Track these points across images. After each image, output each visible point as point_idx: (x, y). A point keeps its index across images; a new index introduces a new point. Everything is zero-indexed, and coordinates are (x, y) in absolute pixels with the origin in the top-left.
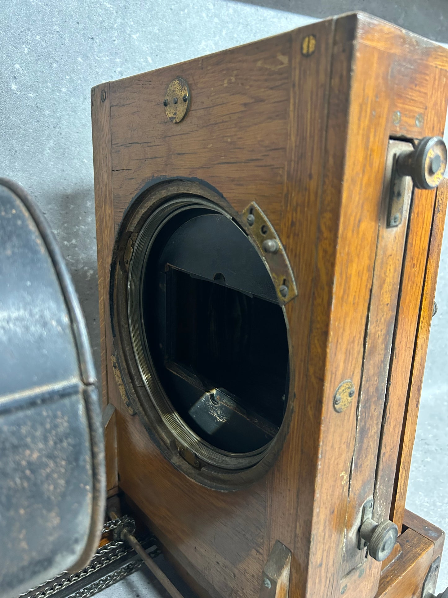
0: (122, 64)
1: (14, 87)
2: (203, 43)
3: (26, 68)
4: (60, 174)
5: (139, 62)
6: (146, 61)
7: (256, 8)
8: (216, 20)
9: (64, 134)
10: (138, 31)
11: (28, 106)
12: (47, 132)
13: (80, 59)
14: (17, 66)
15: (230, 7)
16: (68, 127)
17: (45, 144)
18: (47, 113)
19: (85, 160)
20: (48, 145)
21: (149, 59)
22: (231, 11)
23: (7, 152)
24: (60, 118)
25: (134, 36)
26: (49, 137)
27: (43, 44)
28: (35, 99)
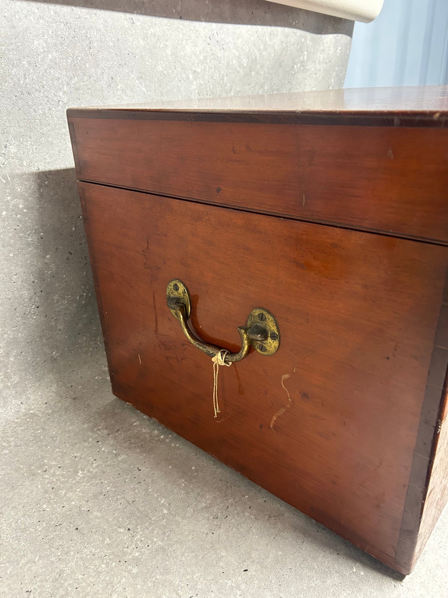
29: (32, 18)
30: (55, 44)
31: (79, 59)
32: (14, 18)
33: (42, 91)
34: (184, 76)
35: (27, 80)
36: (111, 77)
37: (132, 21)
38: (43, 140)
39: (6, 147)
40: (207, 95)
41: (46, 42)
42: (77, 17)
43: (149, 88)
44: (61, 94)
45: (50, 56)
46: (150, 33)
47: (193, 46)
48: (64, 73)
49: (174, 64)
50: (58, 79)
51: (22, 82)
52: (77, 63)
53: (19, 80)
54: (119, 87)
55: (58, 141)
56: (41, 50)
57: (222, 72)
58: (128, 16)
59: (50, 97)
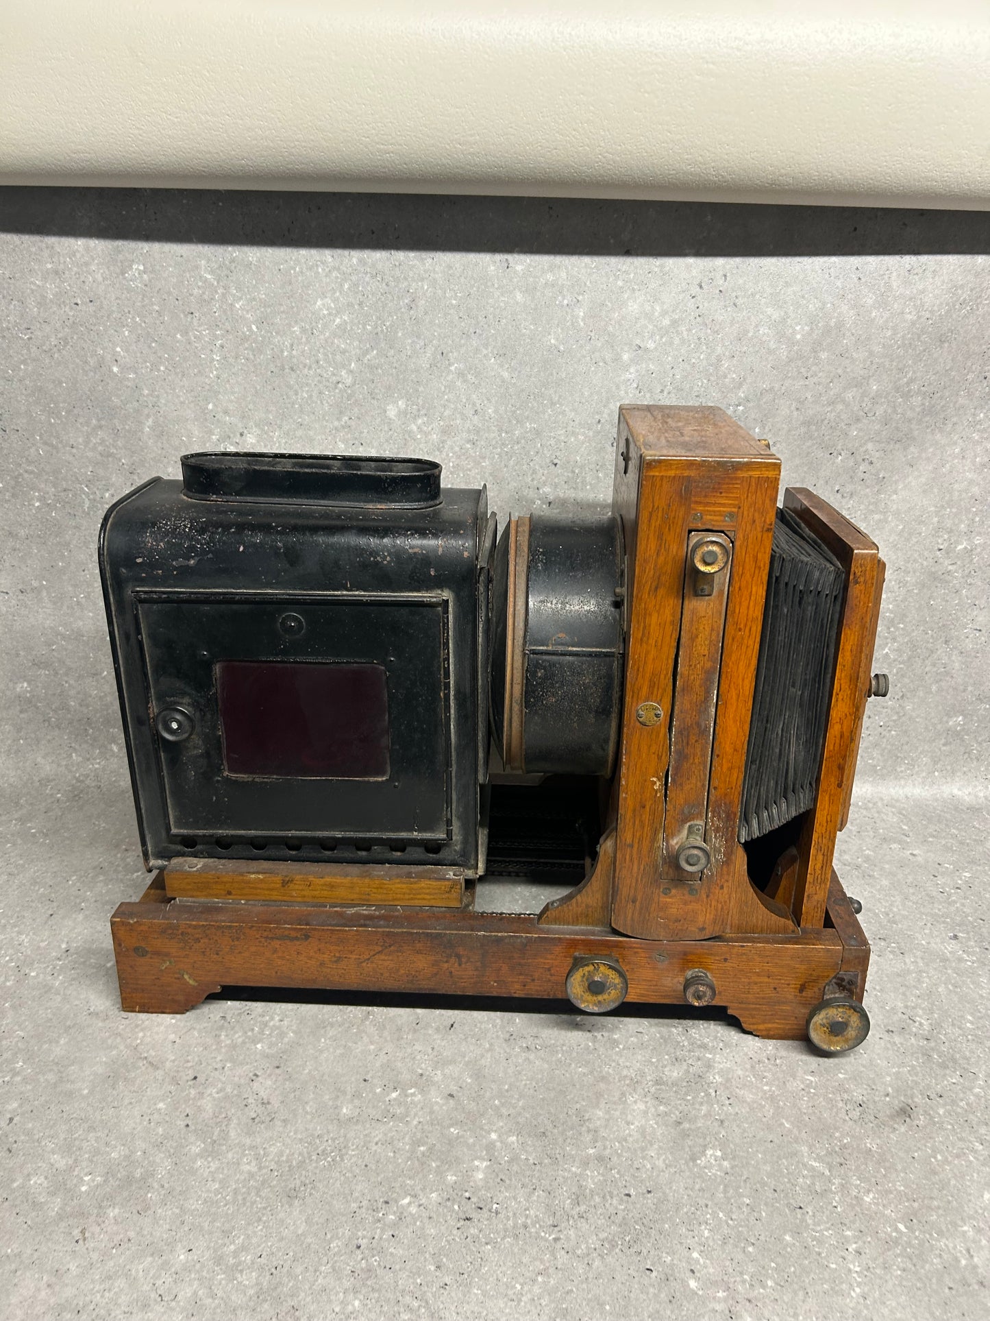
0: (223, 335)
1: (115, 369)
2: (319, 303)
3: (127, 351)
4: (159, 452)
5: (243, 333)
6: (250, 330)
7: (389, 252)
8: (335, 274)
9: (162, 412)
10: (241, 298)
11: (128, 387)
12: (146, 411)
13: (178, 336)
14: (118, 349)
15: (353, 257)
16: (165, 405)
17: (145, 424)
18: (146, 392)
19: (184, 438)
20: (148, 424)
21: (254, 327)
22: (355, 261)
23: (111, 431)
24: (158, 396)
25: (238, 306)
26: (148, 416)
27: (143, 325)
28: (134, 380)
29: (320, 270)
30: (350, 305)
31: (388, 324)
32: (292, 272)
33: (314, 366)
34: (608, 356)
35: (294, 352)
36: (440, 352)
37: (506, 265)
38: (299, 433)
39: (242, 435)
40: (662, 391)
41: (335, 300)
42: (397, 264)
43: (516, 372)
44: (343, 373)
45: (338, 321)
46: (544, 282)
47: (649, 301)
48: (356, 343)
49: (589, 333)
50: (343, 352)
51: (286, 354)
52: (382, 331)
53: (282, 351)
54: (452, 368)
55: (324, 437)
56: (325, 312)
57: (719, 350)
58: (499, 257)
59: (325, 375)
